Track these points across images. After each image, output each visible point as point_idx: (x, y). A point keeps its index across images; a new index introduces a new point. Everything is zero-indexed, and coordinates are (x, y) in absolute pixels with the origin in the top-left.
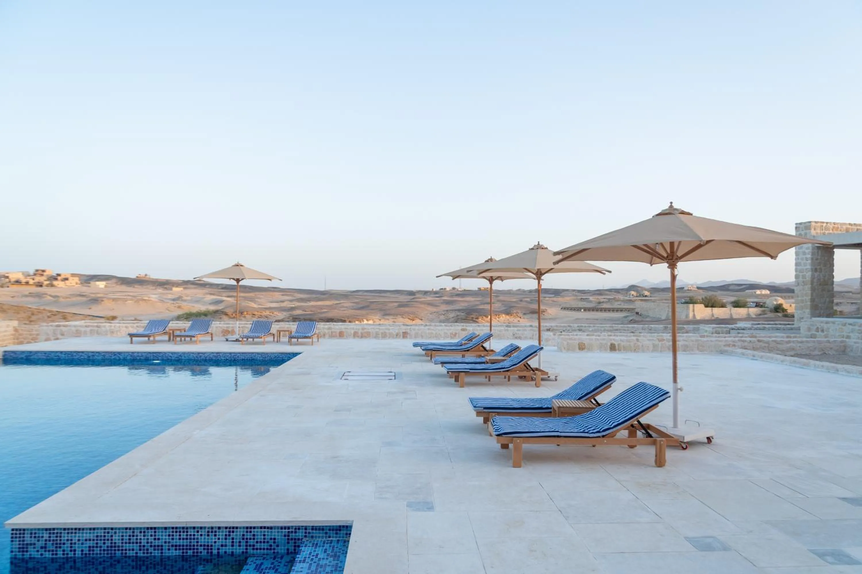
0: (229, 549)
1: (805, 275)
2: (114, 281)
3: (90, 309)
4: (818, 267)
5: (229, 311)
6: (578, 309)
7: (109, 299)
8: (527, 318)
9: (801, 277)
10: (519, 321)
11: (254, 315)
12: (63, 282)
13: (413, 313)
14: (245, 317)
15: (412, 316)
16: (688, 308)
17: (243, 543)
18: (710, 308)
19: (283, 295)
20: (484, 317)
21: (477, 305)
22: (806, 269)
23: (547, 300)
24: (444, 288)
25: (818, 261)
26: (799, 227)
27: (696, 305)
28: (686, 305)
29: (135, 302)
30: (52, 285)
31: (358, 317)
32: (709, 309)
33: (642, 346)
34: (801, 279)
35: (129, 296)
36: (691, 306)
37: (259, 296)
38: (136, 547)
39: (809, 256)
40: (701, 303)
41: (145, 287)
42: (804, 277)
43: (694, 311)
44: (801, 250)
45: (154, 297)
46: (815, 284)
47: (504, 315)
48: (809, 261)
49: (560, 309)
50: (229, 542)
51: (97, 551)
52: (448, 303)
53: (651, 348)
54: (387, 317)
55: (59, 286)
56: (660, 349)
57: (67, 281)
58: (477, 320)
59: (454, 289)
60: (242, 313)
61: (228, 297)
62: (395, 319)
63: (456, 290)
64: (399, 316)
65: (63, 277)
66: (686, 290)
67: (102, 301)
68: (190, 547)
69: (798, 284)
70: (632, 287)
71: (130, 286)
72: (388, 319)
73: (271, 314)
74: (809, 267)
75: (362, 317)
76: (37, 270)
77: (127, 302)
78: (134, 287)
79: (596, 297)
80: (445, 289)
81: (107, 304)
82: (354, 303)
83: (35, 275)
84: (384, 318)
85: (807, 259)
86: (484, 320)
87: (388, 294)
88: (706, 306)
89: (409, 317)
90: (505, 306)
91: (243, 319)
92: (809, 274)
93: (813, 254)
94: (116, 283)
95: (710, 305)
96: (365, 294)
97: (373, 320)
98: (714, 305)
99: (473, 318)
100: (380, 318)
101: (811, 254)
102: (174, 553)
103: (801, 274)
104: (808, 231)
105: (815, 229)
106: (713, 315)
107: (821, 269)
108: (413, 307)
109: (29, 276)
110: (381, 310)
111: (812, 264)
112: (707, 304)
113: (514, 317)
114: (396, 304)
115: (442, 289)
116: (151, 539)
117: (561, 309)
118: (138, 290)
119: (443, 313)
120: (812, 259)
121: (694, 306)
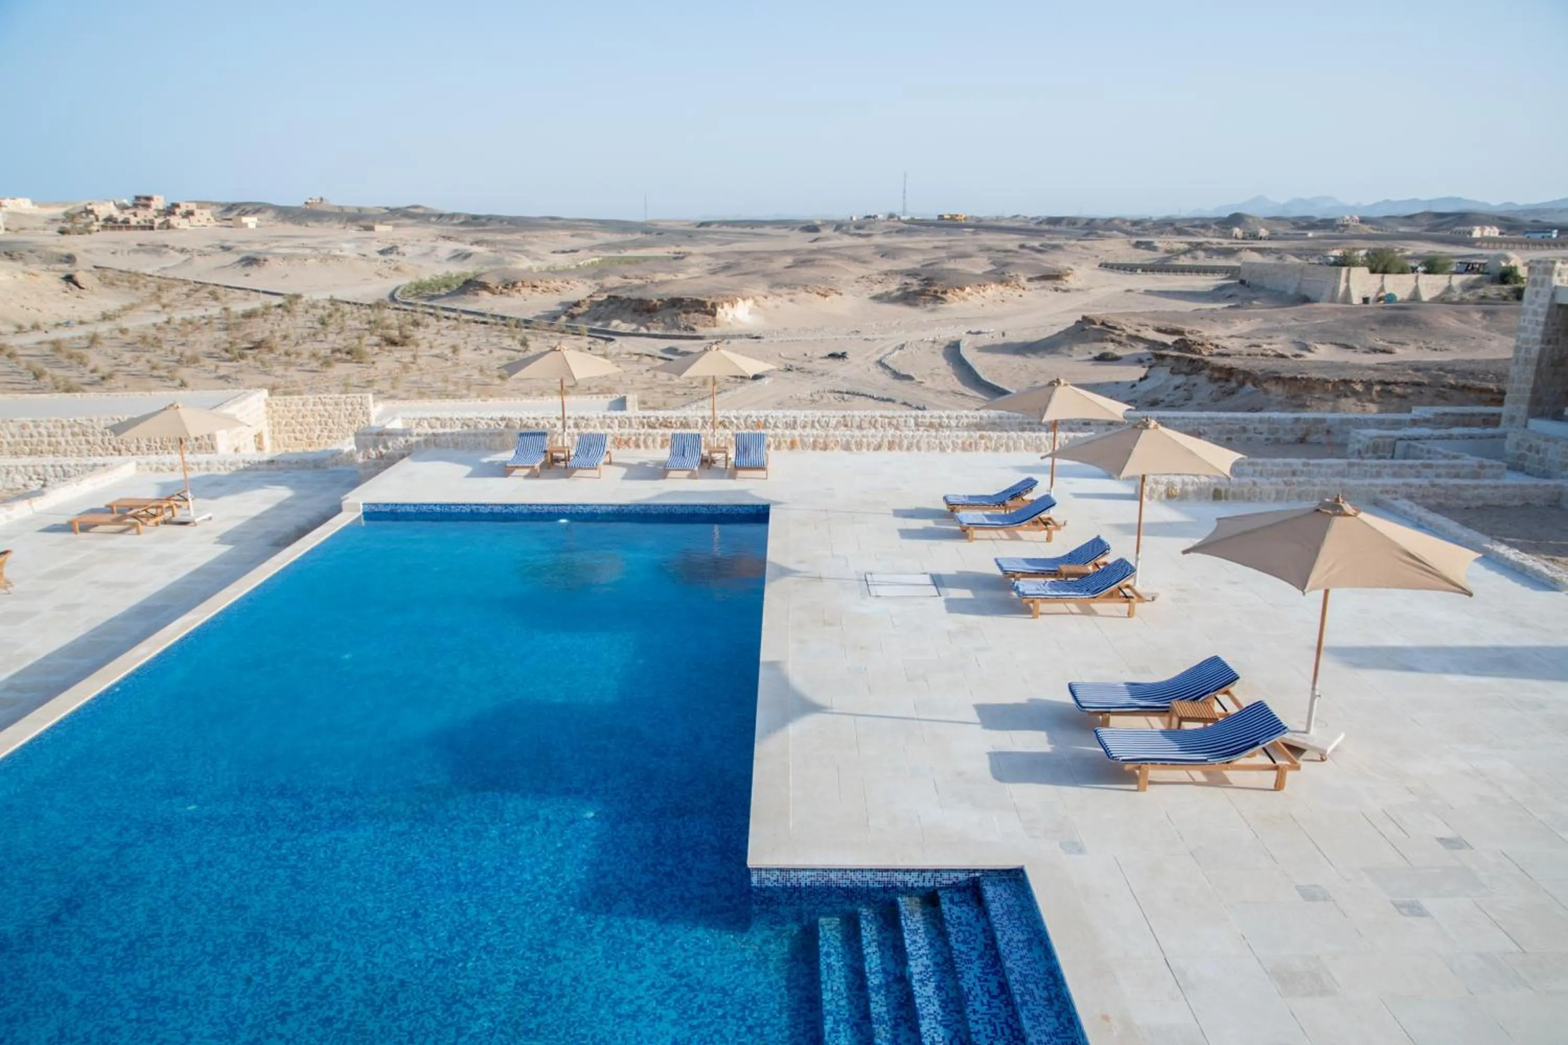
0: (921, 884)
1: (1530, 349)
2: (270, 214)
3: (247, 275)
4: (1554, 337)
5: (492, 281)
6: (1131, 268)
7: (276, 255)
8: (1036, 289)
9: (1523, 351)
10: (1021, 296)
11: (535, 287)
12: (186, 220)
13: (824, 280)
14: (519, 291)
15: (823, 287)
16: (1338, 274)
17: (932, 880)
18: (1380, 275)
19: (573, 236)
20: (957, 290)
21: (942, 260)
22: (1534, 340)
23: (1072, 246)
24: (872, 215)
25: (1555, 327)
26: (1534, 268)
27: (1353, 270)
28: (1334, 268)
29: (321, 260)
30: (168, 226)
31: (727, 293)
32: (1378, 277)
33: (1261, 493)
34: (1522, 354)
35: (304, 246)
36: (1344, 270)
37: (530, 239)
38: (848, 882)
39: (1542, 319)
40: (1363, 265)
41: (325, 224)
42: (1528, 351)
43: (1348, 280)
44: (1531, 307)
45: (349, 250)
46: (1543, 364)
47: (993, 286)
48: (1540, 328)
49: (1096, 266)
50: (921, 879)
51: (818, 884)
52: (886, 253)
53: (1273, 496)
54: (778, 291)
55: (180, 227)
56: (1286, 496)
57: (191, 218)
58: (943, 296)
59: (891, 216)
60: (514, 284)
61: (477, 243)
62: (794, 294)
63: (896, 219)
64: (800, 288)
65: (183, 209)
66: (1338, 225)
67: (265, 260)
68: (889, 882)
69: (1517, 362)
70: (1236, 219)
71: (300, 224)
72: (780, 296)
73: (565, 284)
74: (1538, 337)
75: (733, 293)
76: (138, 198)
77: (306, 263)
78: (307, 226)
79: (1167, 240)
80: (875, 217)
81: (275, 266)
82: (710, 255)
83: (135, 206)
84: (772, 293)
85: (1537, 323)
86: (957, 296)
87: (767, 230)
88: (1373, 271)
89: (819, 290)
90: (993, 263)
91: (517, 294)
92: (1536, 349)
93: (1549, 316)
94: (275, 218)
95: (1380, 268)
96: (725, 228)
97: (753, 298)
98: (1388, 269)
99: (936, 292)
100: (765, 294)
101: (1545, 316)
102: (877, 885)
103: (1524, 346)
104: (1547, 277)
105: (1559, 275)
106: (1382, 289)
107: (1557, 340)
108: (824, 266)
109: (127, 208)
110: (765, 275)
111: (1544, 334)
112: (1374, 266)
113: (1012, 287)
114: (789, 260)
115: (869, 217)
116: (860, 876)
117: (1100, 266)
118: (315, 232)
119: (880, 278)
120: (1546, 324)
121: (1349, 271)
